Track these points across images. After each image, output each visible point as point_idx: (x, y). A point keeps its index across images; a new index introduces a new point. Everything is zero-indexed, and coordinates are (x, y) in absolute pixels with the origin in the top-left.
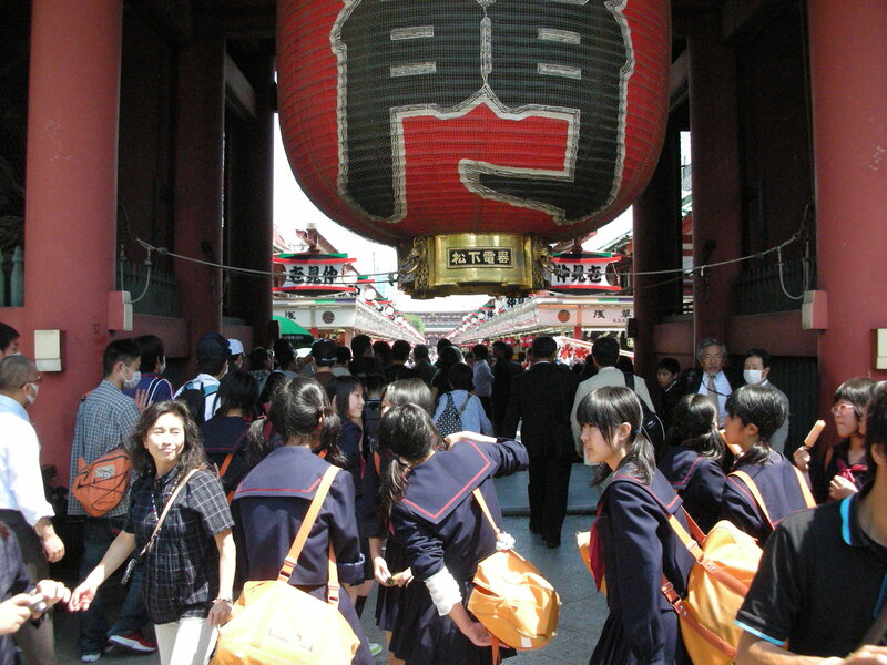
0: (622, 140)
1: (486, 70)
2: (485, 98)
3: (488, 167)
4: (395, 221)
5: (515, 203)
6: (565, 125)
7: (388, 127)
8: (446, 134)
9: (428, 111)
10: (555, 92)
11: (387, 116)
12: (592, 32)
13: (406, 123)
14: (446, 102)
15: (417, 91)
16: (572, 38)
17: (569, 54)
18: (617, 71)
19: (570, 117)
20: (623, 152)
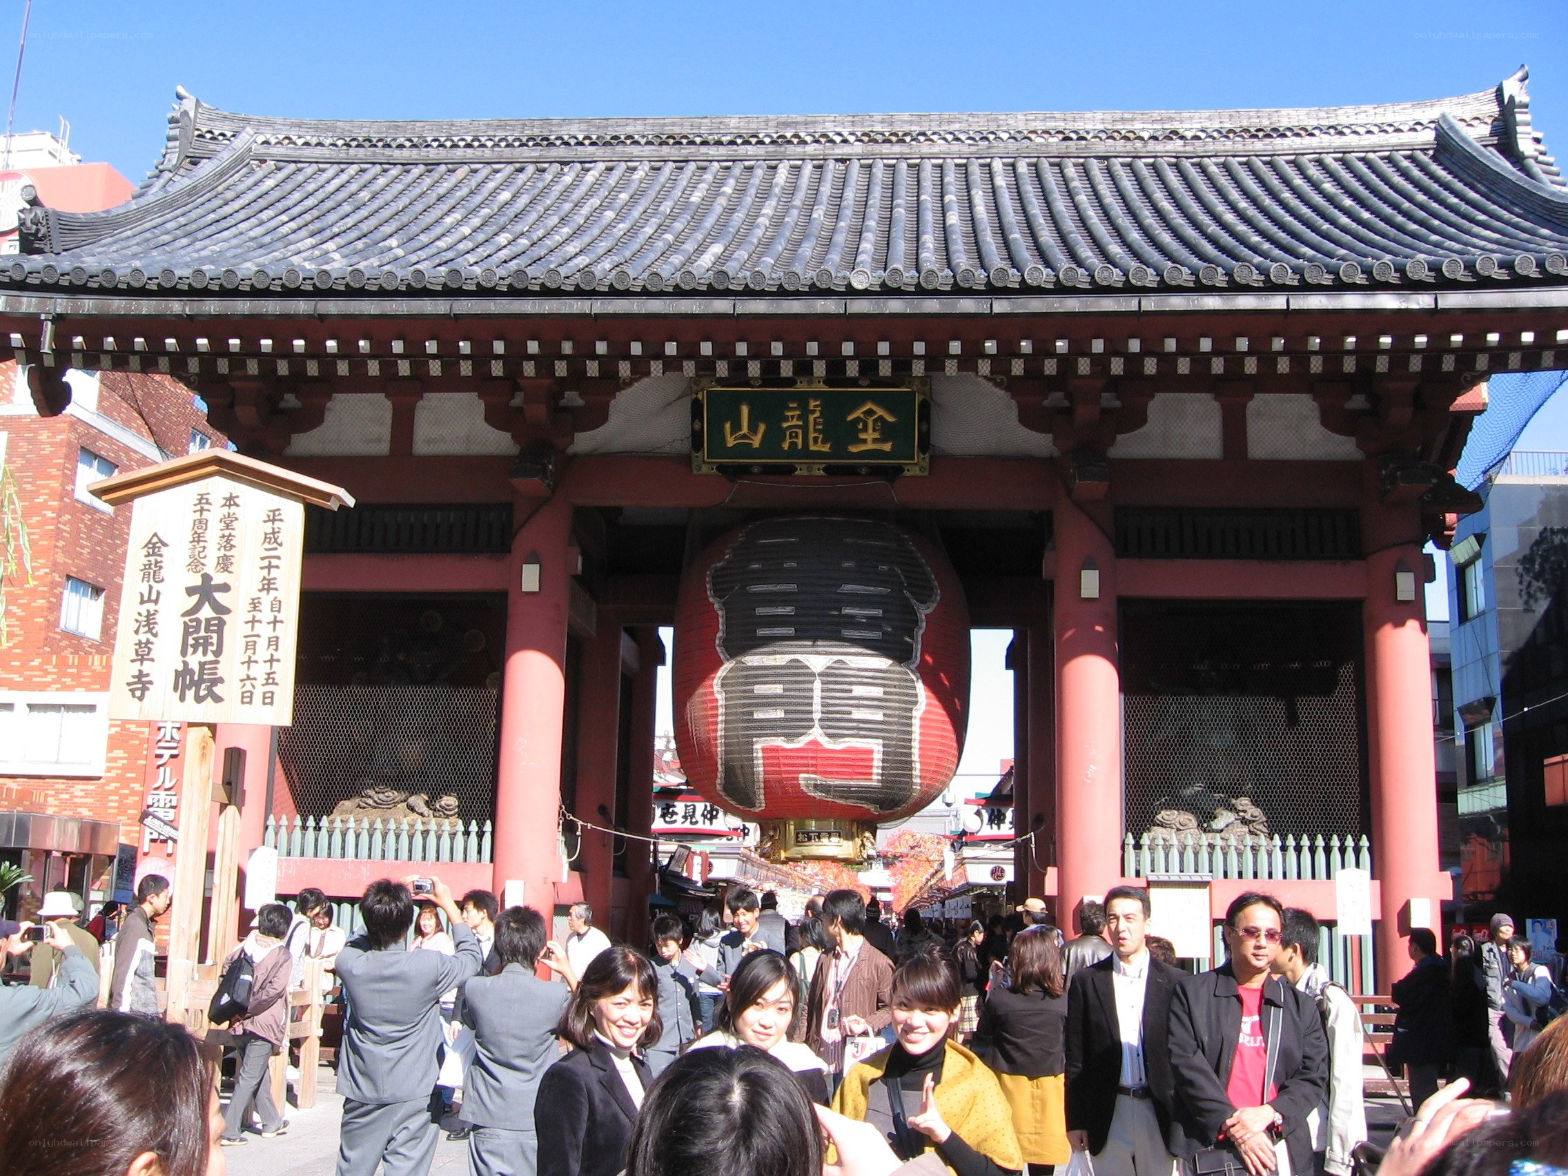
0: (915, 758)
1: (817, 716)
2: (816, 733)
3: (819, 779)
4: (757, 810)
5: (842, 802)
6: (871, 752)
7: (751, 751)
8: (790, 757)
9: (779, 742)
10: (864, 729)
11: (752, 743)
12: (889, 686)
13: (764, 750)
14: (790, 737)
15: (770, 728)
16: (877, 692)
17: (875, 703)
18: (911, 710)
19: (876, 746)
20: (917, 766)
